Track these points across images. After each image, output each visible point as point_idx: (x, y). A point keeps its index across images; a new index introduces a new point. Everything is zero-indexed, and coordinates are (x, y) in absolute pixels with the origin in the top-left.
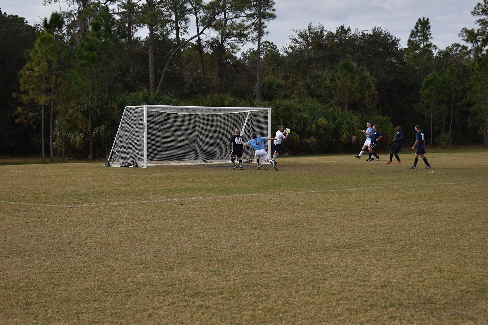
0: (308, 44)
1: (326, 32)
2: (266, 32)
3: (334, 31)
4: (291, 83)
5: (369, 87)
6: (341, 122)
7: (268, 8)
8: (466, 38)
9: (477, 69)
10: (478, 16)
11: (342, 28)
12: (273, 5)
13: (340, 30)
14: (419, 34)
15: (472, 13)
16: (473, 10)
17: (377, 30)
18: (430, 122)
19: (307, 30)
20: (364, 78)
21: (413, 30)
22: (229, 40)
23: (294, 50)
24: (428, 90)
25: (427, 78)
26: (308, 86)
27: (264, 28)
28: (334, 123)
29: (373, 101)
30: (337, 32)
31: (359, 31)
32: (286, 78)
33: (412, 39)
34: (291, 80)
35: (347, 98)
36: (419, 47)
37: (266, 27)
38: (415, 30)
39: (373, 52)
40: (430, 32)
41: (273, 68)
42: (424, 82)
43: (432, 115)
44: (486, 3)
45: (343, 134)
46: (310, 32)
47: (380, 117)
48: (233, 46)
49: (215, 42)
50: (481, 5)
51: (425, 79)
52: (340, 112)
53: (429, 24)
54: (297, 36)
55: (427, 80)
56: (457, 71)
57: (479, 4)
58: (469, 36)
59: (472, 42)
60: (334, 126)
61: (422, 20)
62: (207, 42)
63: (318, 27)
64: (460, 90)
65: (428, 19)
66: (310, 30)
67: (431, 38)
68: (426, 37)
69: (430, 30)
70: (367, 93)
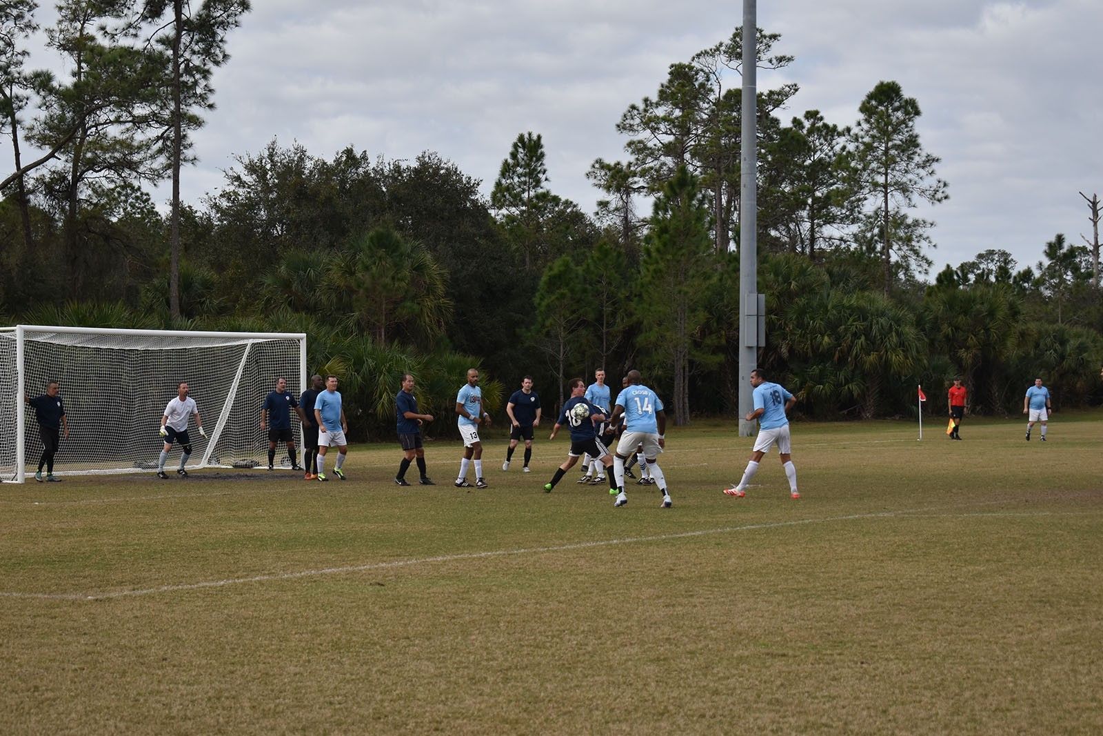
0: (267, 189)
1: (312, 162)
2: (191, 158)
3: (330, 161)
4: (231, 278)
5: (430, 290)
6: (374, 370)
7: (195, 102)
8: (603, 182)
9: (658, 250)
10: (631, 133)
11: (349, 152)
12: (209, 95)
13: (344, 159)
14: (519, 170)
15: (618, 126)
16: (619, 120)
17: (427, 159)
18: (557, 369)
19: (266, 156)
20: (419, 268)
21: (506, 161)
22: (90, 175)
23: (233, 202)
24: (553, 297)
25: (551, 269)
26: (286, 285)
27: (185, 148)
28: (358, 371)
29: (439, 322)
30: (338, 162)
31: (386, 162)
32: (220, 267)
33: (503, 181)
34: (230, 272)
35: (384, 313)
36: (521, 199)
37: (191, 145)
38: (510, 161)
39: (425, 210)
40: (545, 167)
41: (185, 244)
42: (544, 279)
43: (561, 354)
44: (647, 106)
45: (381, 398)
46: (272, 161)
47: (457, 358)
48: (99, 190)
49: (57, 180)
50: (638, 110)
51: (546, 270)
52: (370, 346)
53: (542, 147)
54: (241, 171)
55: (552, 273)
56: (615, 254)
57: (633, 107)
58: (612, 177)
59: (618, 190)
60: (359, 378)
61: (526, 140)
62: (37, 180)
63: (292, 149)
64: (622, 296)
65: (539, 137)
66: (271, 156)
67: (546, 179)
68: (534, 176)
69: (544, 162)
70: (429, 303)
